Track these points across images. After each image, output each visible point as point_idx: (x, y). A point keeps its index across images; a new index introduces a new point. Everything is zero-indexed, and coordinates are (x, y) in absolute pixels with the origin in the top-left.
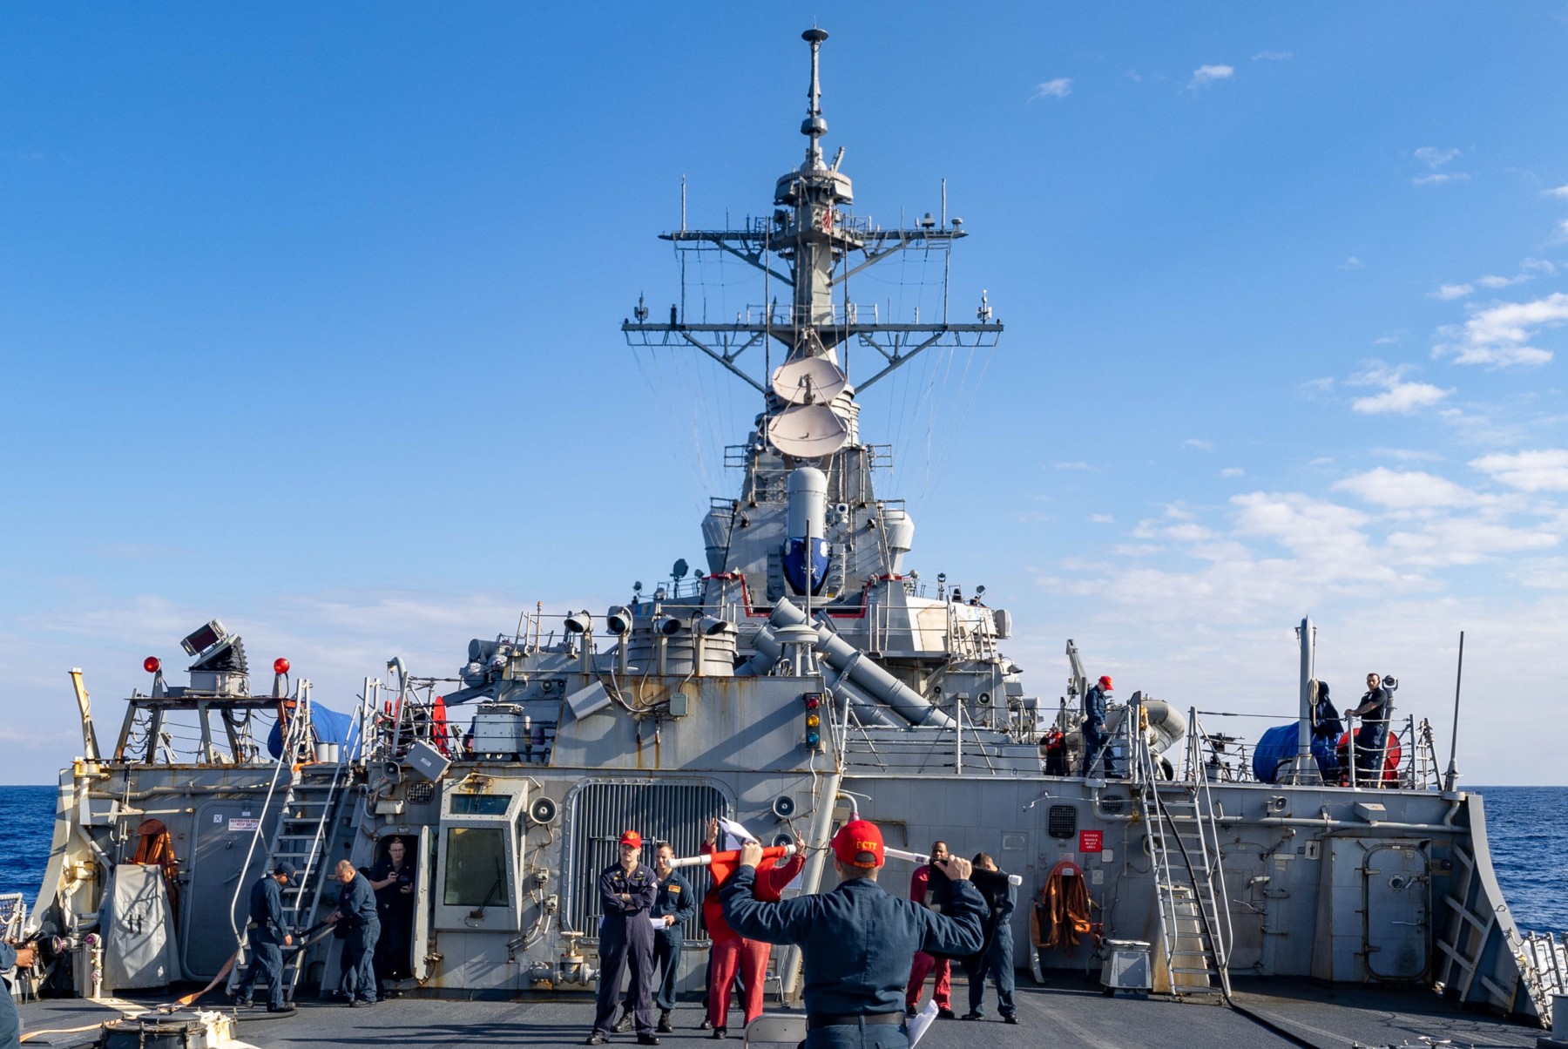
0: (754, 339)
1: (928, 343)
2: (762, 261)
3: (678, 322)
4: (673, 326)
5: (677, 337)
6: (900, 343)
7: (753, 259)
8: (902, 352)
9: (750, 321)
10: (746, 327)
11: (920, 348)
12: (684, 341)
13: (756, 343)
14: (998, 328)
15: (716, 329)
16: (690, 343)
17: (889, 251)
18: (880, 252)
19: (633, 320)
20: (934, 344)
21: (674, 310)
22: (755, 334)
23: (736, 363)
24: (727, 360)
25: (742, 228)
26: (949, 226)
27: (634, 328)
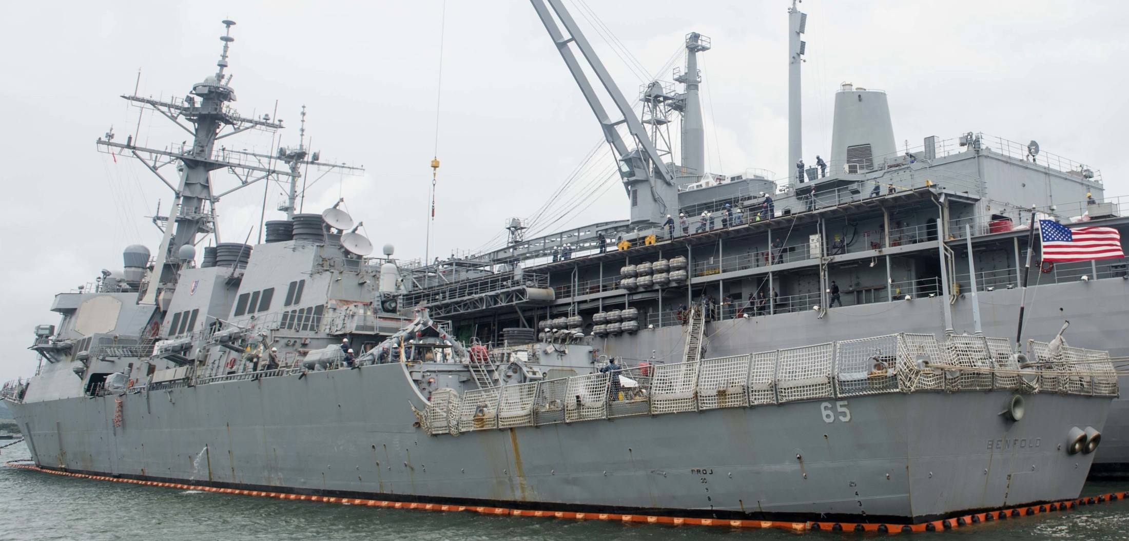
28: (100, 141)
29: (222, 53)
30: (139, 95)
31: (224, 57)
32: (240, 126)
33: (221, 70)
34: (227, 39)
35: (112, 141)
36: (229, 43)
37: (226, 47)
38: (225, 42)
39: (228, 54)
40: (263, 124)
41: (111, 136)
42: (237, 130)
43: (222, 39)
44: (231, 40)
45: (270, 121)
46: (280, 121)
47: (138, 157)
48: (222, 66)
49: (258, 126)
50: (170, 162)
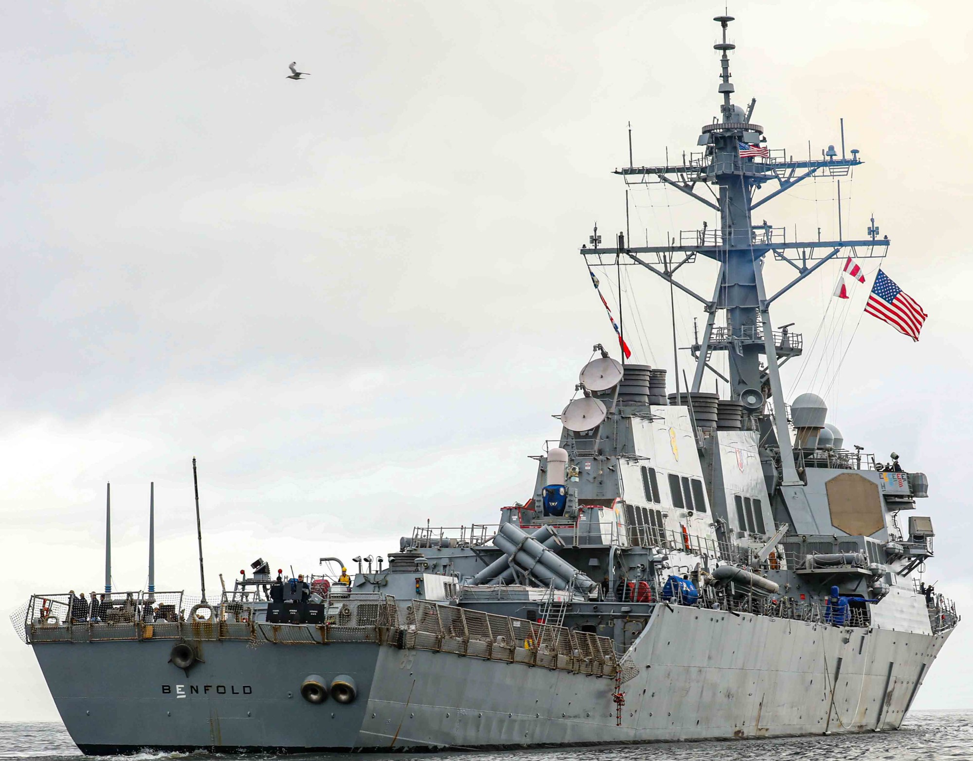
0: (689, 257)
1: (830, 257)
2: (694, 191)
3: (626, 247)
4: (621, 250)
5: (624, 258)
6: (807, 257)
7: (688, 189)
8: (810, 264)
9: (685, 243)
10: (681, 248)
11: (824, 261)
12: (632, 261)
13: (690, 261)
14: (886, 242)
15: (657, 250)
16: (636, 263)
17: (801, 179)
18: (792, 180)
19: (590, 246)
20: (835, 256)
21: (621, 238)
22: (689, 253)
23: (675, 277)
24: (667, 275)
25: (679, 164)
26: (849, 156)
27: (590, 252)
28: (584, 251)
29: (721, 71)
30: (636, 166)
31: (726, 76)
32: (789, 178)
33: (727, 98)
34: (725, 47)
35: (600, 246)
36: (728, 52)
37: (725, 62)
38: (722, 52)
39: (730, 70)
40: (824, 164)
41: (595, 240)
42: (786, 185)
43: (717, 47)
44: (732, 47)
45: (839, 157)
46: (855, 152)
47: (641, 262)
48: (727, 92)
49: (819, 172)
50: (684, 262)
